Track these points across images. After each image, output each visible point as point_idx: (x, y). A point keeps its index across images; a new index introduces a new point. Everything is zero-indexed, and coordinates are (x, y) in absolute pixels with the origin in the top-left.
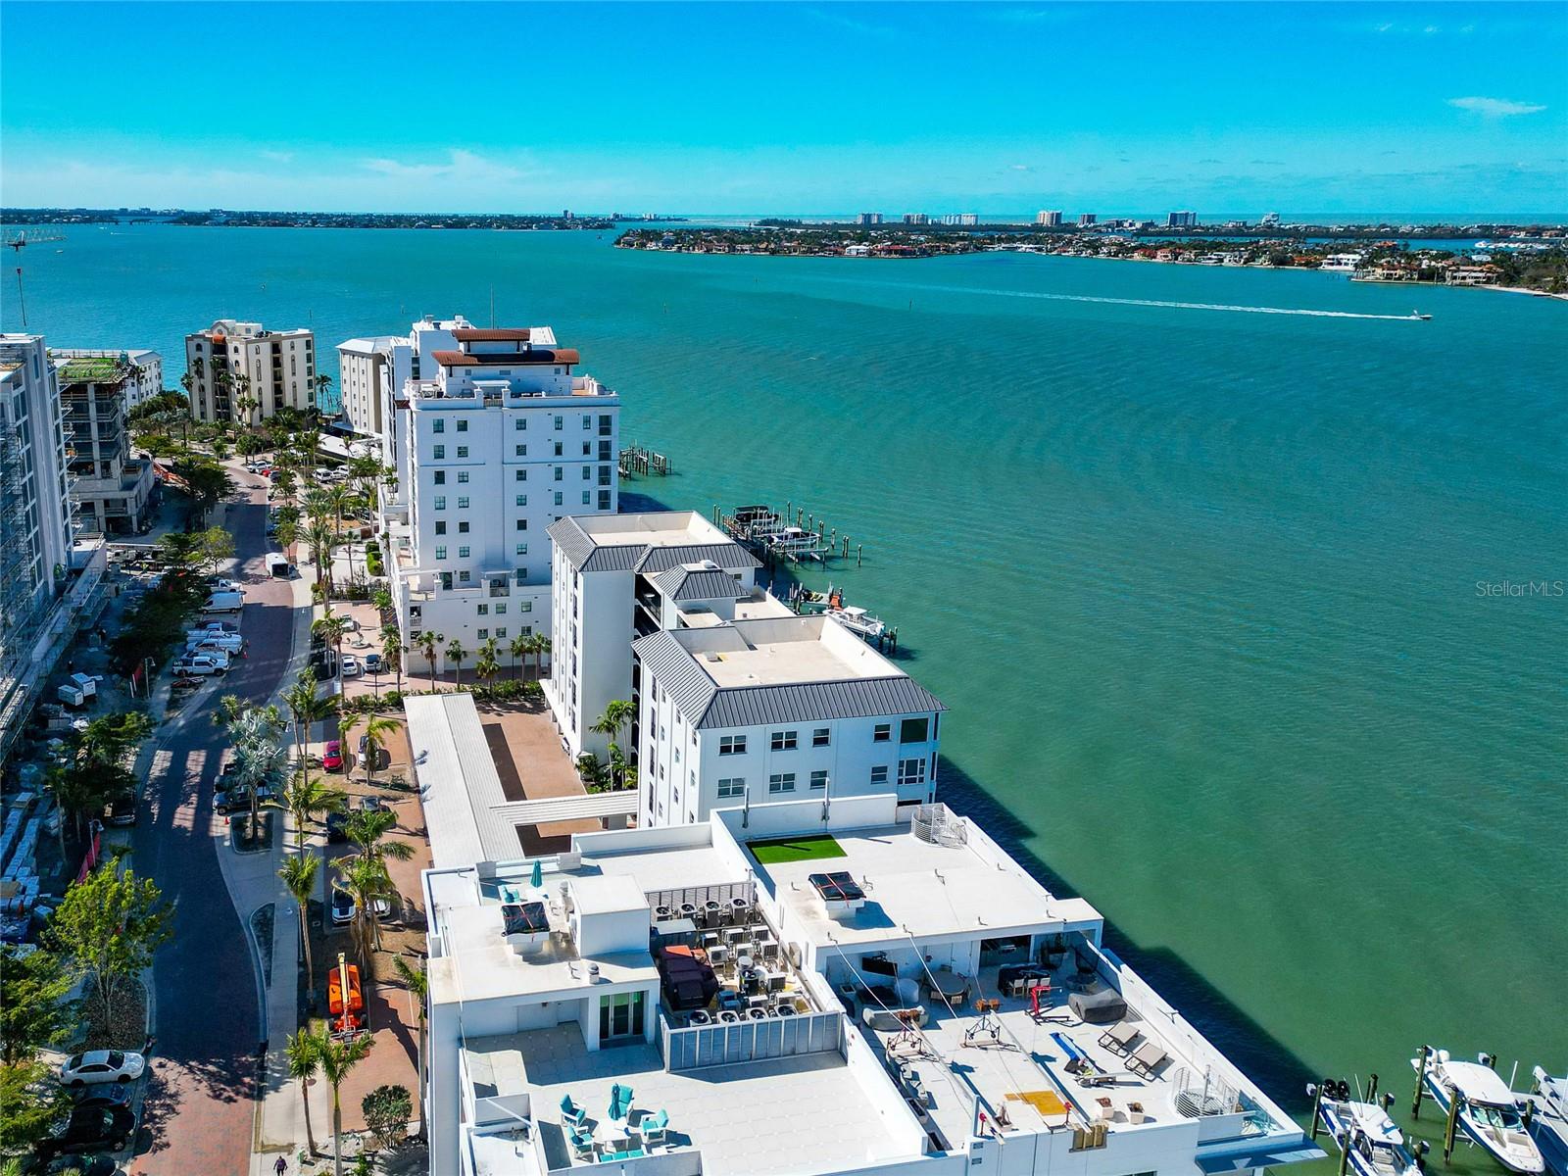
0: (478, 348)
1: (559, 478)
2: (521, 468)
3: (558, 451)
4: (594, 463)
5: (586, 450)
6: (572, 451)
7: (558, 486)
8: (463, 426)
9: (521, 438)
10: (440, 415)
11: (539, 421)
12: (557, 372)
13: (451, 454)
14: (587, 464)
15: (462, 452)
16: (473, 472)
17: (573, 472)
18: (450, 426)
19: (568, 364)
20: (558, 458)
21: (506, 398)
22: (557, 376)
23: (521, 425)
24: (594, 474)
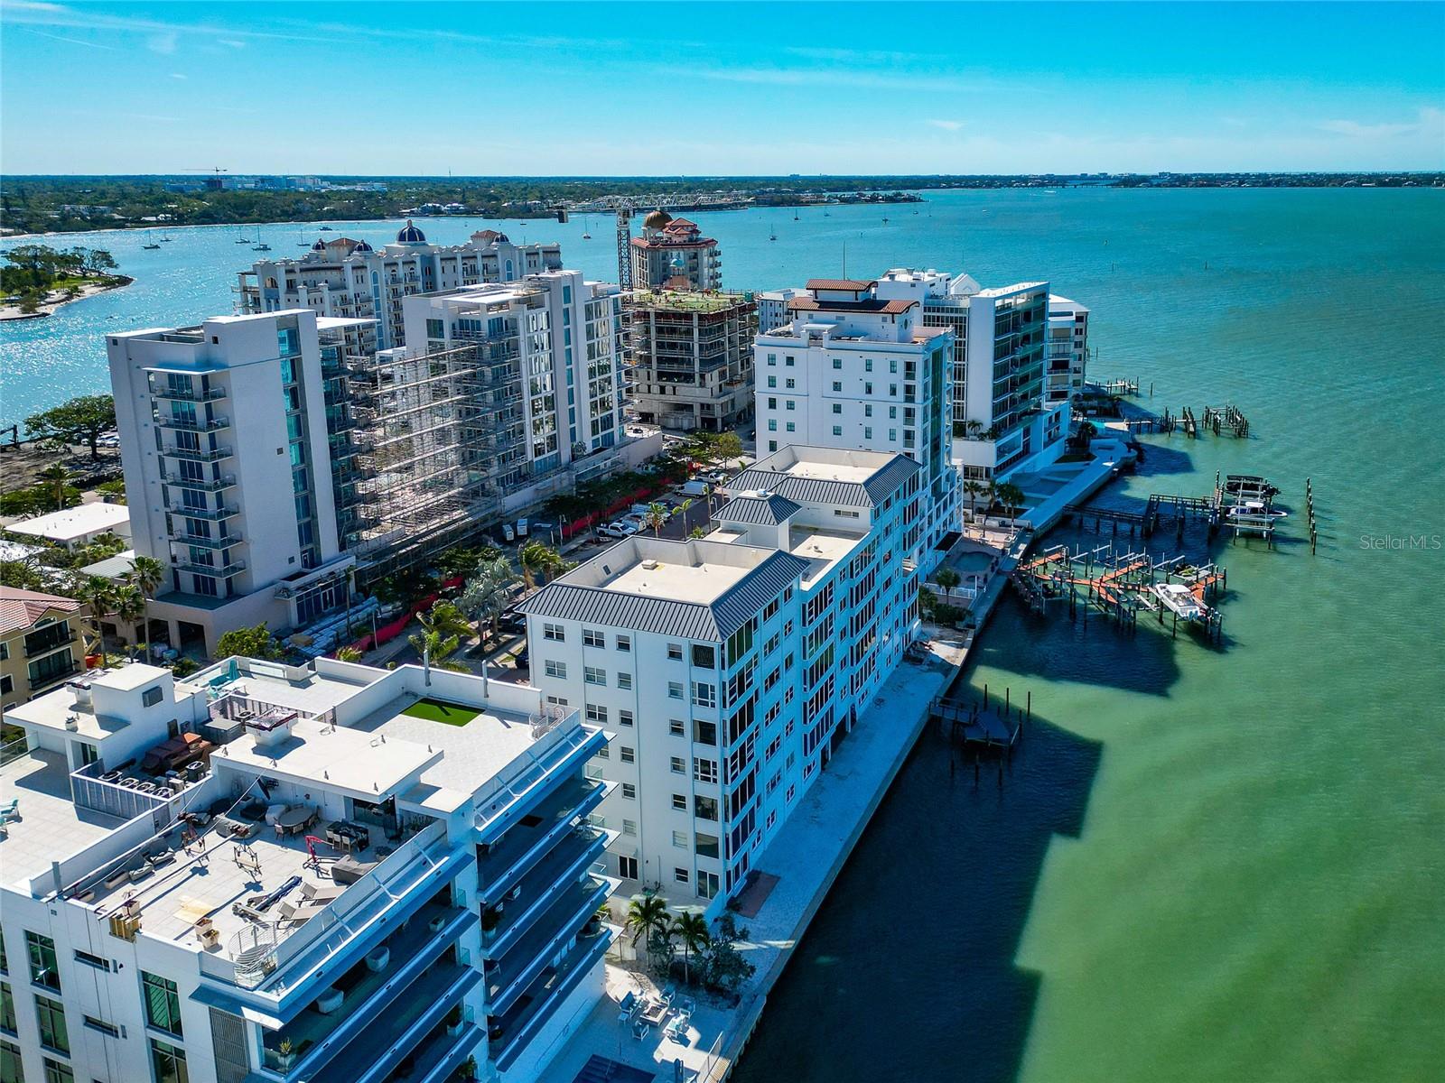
0: (824, 296)
1: (868, 415)
2: (837, 402)
3: (869, 390)
4: (899, 401)
5: (893, 392)
6: (881, 391)
7: (867, 422)
8: (790, 361)
9: (837, 375)
10: (773, 351)
11: (852, 361)
12: (884, 320)
13: (781, 383)
14: (893, 405)
15: (790, 384)
16: (798, 402)
17: (881, 411)
18: (781, 361)
19: (893, 314)
20: (868, 396)
21: (826, 342)
22: (885, 324)
23: (837, 365)
24: (900, 414)
